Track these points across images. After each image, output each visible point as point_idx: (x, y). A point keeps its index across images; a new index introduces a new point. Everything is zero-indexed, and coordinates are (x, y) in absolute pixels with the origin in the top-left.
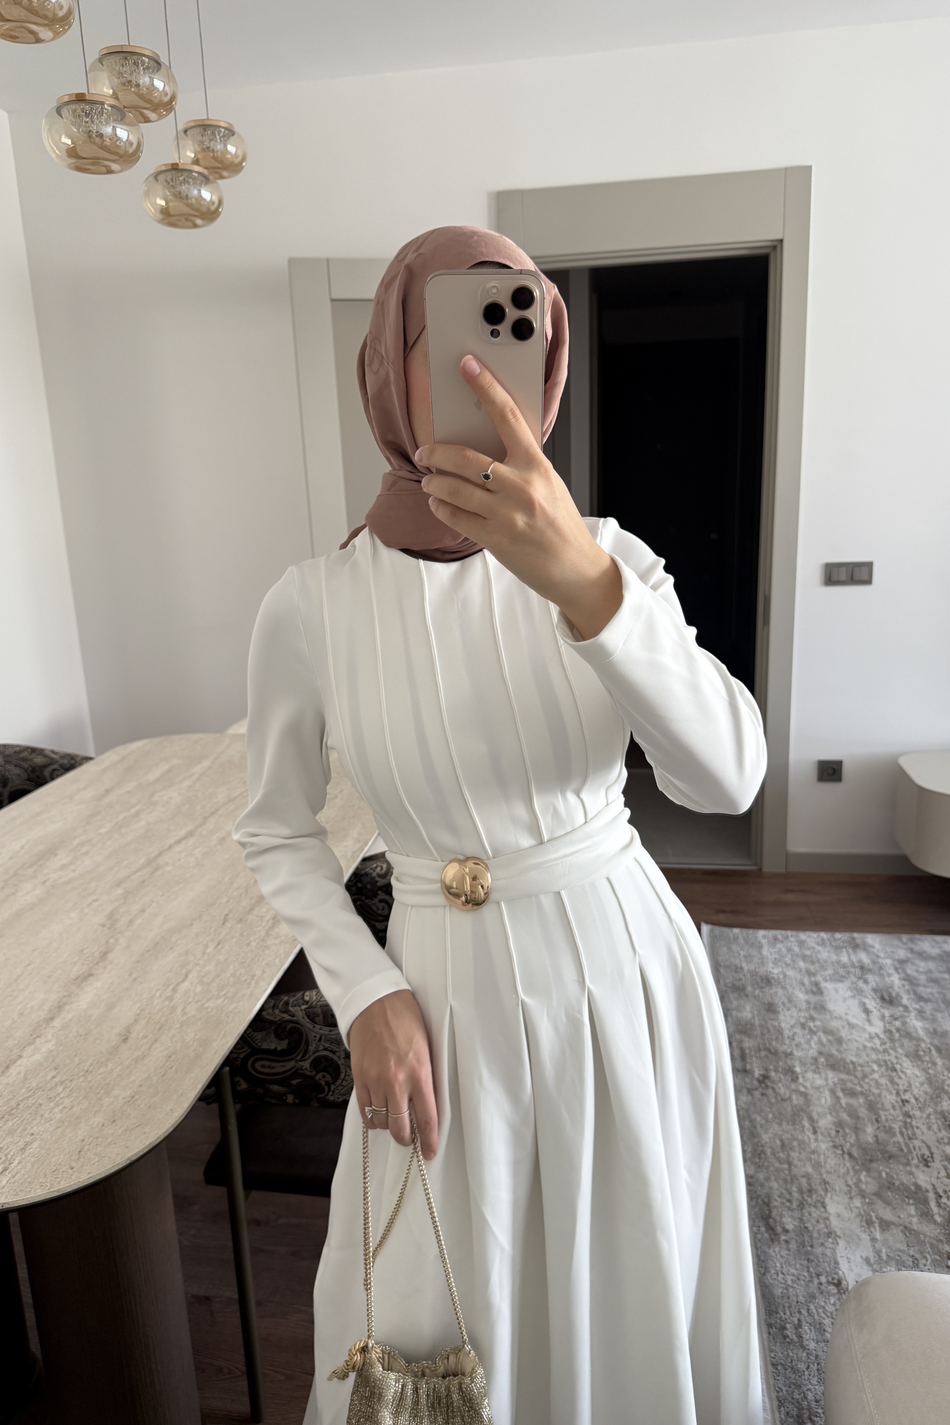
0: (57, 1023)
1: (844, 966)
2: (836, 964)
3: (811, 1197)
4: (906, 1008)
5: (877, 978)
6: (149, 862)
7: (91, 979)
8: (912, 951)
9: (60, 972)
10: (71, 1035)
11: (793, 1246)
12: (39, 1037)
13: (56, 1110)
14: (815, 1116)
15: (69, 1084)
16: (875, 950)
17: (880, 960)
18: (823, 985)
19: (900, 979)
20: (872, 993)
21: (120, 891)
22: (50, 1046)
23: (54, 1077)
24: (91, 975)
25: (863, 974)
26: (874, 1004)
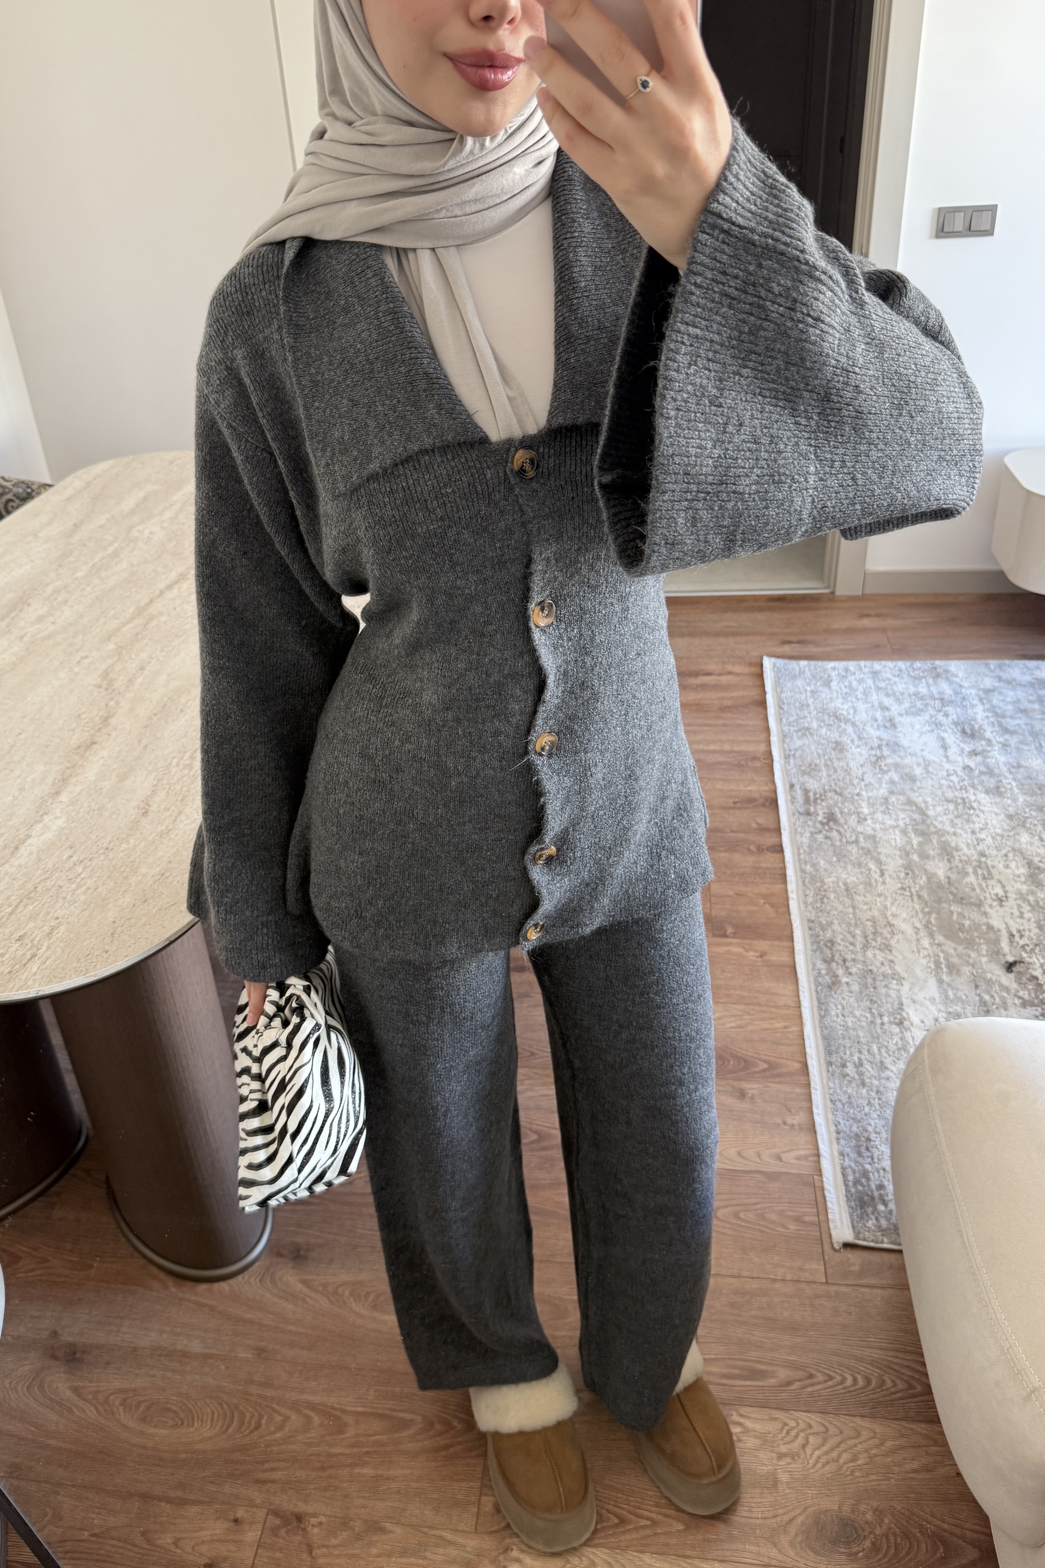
0: (64, 797)
1: (922, 698)
2: (913, 697)
3: (875, 940)
4: (989, 741)
5: (959, 710)
6: (140, 611)
7: (95, 746)
8: (1000, 679)
9: (58, 740)
10: (82, 810)
11: (855, 988)
12: (45, 813)
13: (79, 892)
14: (883, 858)
15: (89, 864)
16: (958, 680)
17: (963, 691)
18: (897, 719)
19: (984, 711)
20: (952, 727)
21: (111, 646)
22: (61, 822)
23: (71, 857)
24: (94, 743)
25: (943, 705)
26: (954, 739)
